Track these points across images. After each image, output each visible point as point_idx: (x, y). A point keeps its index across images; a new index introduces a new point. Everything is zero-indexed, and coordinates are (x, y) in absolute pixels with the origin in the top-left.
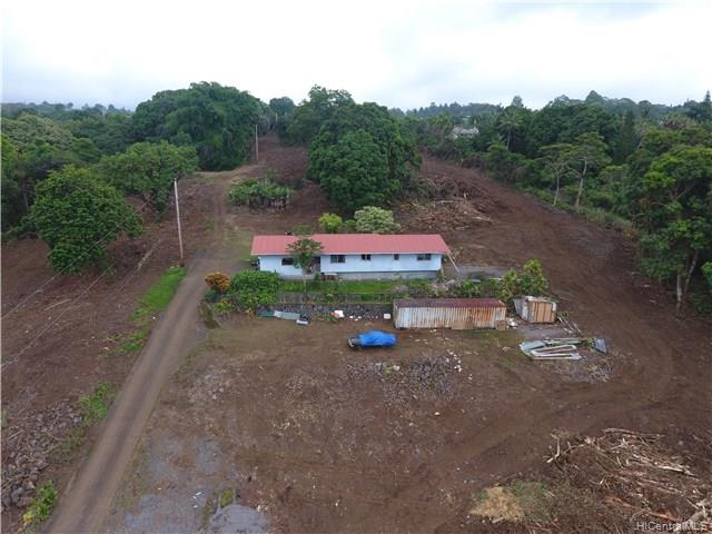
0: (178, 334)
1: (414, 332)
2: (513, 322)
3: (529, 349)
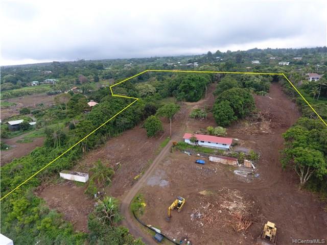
0: (165, 153)
1: (213, 162)
2: (240, 165)
3: (236, 172)
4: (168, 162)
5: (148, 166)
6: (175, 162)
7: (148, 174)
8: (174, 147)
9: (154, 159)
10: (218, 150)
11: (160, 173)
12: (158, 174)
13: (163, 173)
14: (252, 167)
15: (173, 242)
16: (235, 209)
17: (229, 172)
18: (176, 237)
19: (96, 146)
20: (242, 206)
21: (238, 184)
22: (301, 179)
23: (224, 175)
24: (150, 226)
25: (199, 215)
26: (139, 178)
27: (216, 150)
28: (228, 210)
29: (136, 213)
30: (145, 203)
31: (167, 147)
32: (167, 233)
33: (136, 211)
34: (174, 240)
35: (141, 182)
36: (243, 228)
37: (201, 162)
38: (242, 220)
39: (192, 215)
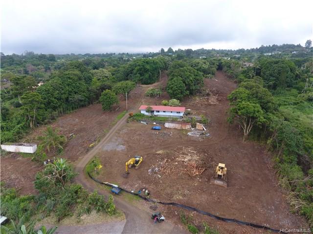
0: (122, 123)
1: (168, 128)
2: (193, 129)
3: (189, 134)
4: (125, 131)
5: (104, 135)
6: (131, 130)
7: (103, 142)
8: (130, 118)
9: (110, 129)
10: (173, 118)
11: (116, 140)
12: (115, 141)
13: (120, 140)
14: (204, 130)
15: (131, 193)
16: (189, 160)
17: (183, 134)
18: (134, 189)
19: (46, 121)
20: (196, 157)
21: (191, 142)
22: (245, 131)
23: (179, 137)
24: (106, 183)
25: (157, 169)
26: (95, 145)
27: (171, 118)
28: (183, 161)
29: (91, 174)
30: (102, 165)
31: (124, 119)
32: (124, 187)
33: (91, 172)
34: (132, 191)
35: (96, 149)
36: (197, 173)
37: (157, 128)
38: (197, 167)
39: (150, 170)
